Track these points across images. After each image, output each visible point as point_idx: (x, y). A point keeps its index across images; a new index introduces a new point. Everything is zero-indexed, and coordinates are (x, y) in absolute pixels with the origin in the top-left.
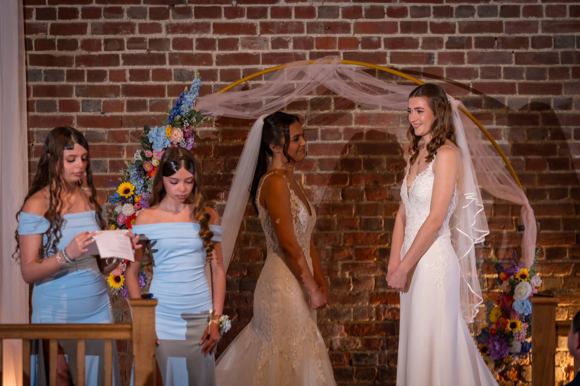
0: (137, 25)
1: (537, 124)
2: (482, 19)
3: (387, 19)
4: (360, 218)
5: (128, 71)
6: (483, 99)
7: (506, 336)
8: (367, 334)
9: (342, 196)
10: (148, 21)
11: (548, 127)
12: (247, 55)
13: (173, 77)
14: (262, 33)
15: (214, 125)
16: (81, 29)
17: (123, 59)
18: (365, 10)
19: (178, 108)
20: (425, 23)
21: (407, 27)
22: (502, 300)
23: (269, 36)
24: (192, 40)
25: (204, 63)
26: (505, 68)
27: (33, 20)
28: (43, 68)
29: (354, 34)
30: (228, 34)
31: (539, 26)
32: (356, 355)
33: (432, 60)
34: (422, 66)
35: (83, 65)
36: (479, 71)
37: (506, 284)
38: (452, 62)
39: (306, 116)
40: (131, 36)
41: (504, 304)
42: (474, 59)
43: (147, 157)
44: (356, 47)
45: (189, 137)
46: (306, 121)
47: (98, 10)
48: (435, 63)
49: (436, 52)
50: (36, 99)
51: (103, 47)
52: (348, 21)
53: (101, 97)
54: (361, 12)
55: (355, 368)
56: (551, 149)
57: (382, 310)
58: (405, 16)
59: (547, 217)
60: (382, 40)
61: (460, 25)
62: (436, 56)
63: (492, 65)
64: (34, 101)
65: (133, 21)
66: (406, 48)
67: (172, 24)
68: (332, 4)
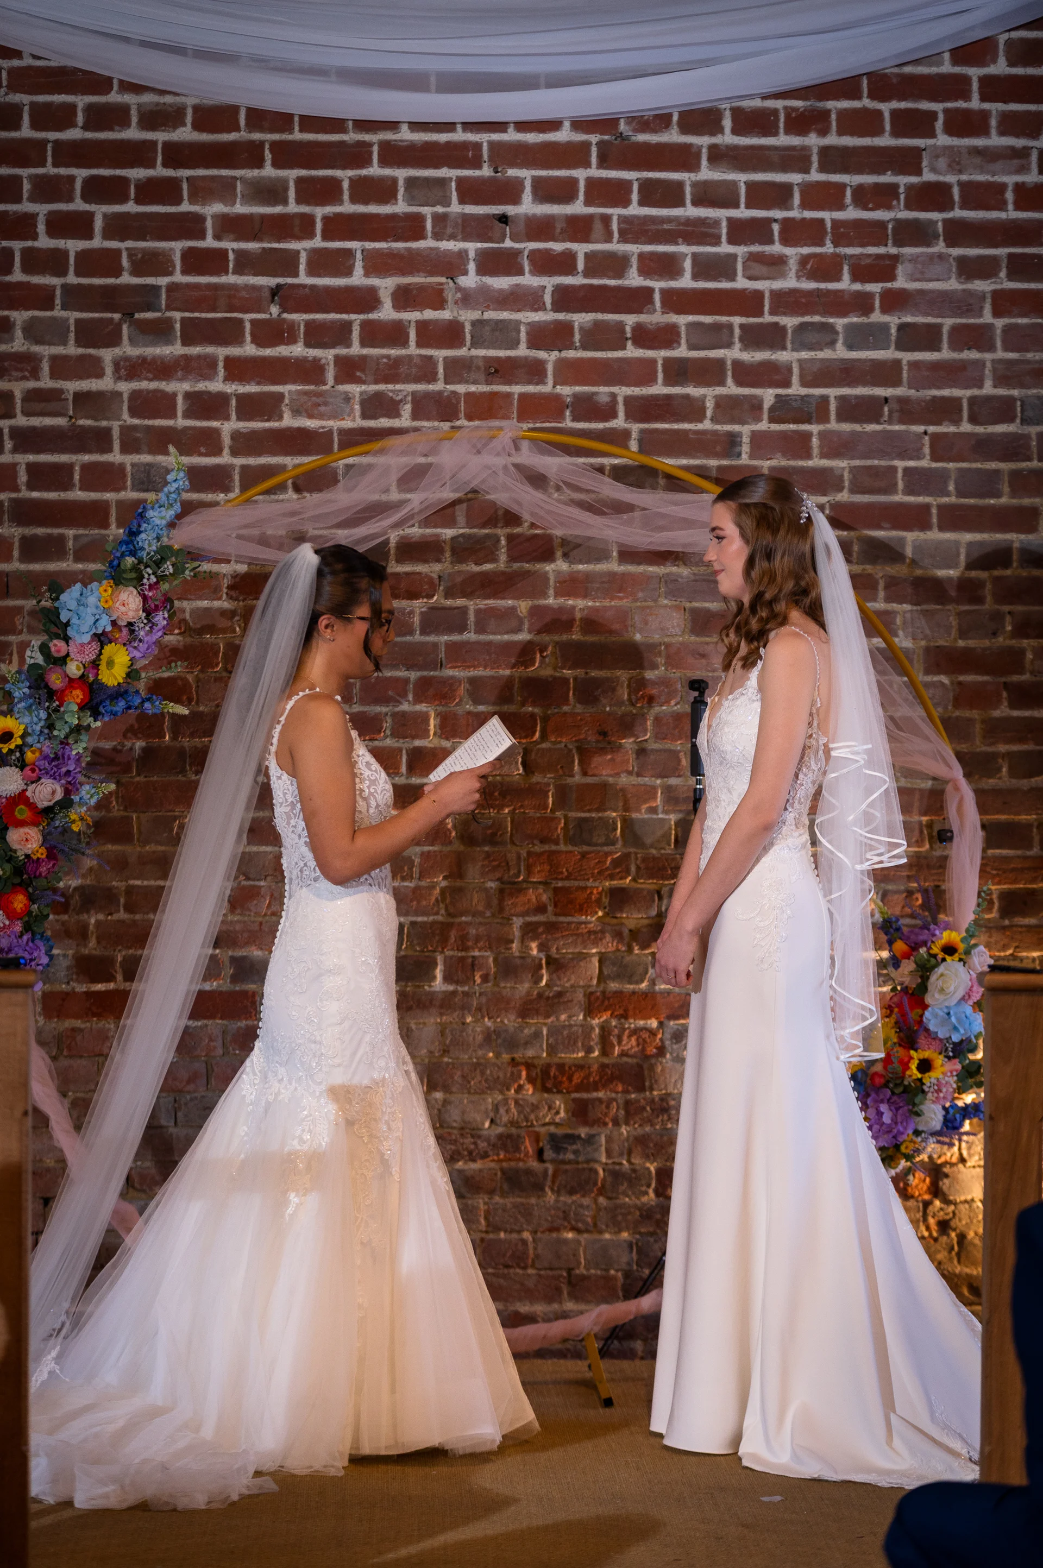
0: (46, 359)
1: (980, 600)
2: (854, 355)
3: (631, 352)
4: (566, 817)
5: (24, 467)
6: (856, 541)
7: (907, 1089)
8: (579, 1088)
9: (524, 764)
10: (72, 350)
11: (1006, 608)
12: (303, 432)
13: (129, 483)
14: (338, 380)
15: (224, 596)
17: (12, 438)
18: (581, 329)
19: (132, 542)
20: (721, 362)
21: (678, 372)
22: (900, 1005)
23: (355, 389)
24: (175, 395)
25: (203, 450)
26: (907, 470)
29: (554, 387)
30: (258, 383)
31: (987, 372)
32: (553, 1137)
33: (738, 449)
34: (713, 463)
36: (846, 476)
37: (908, 966)
38: (784, 455)
39: (440, 577)
40: (32, 384)
41: (903, 1015)
42: (835, 446)
43: (56, 655)
44: (560, 416)
45: (157, 608)
46: (442, 588)
48: (744, 456)
49: (745, 430)
52: (542, 355)
54: (572, 334)
55: (550, 1168)
56: (1013, 659)
57: (616, 1031)
58: (675, 345)
59: (1003, 817)
60: (620, 400)
61: (801, 369)
62: (746, 440)
63: (876, 462)
65: (36, 349)
66: (677, 421)
67: (127, 359)
68: (505, 315)
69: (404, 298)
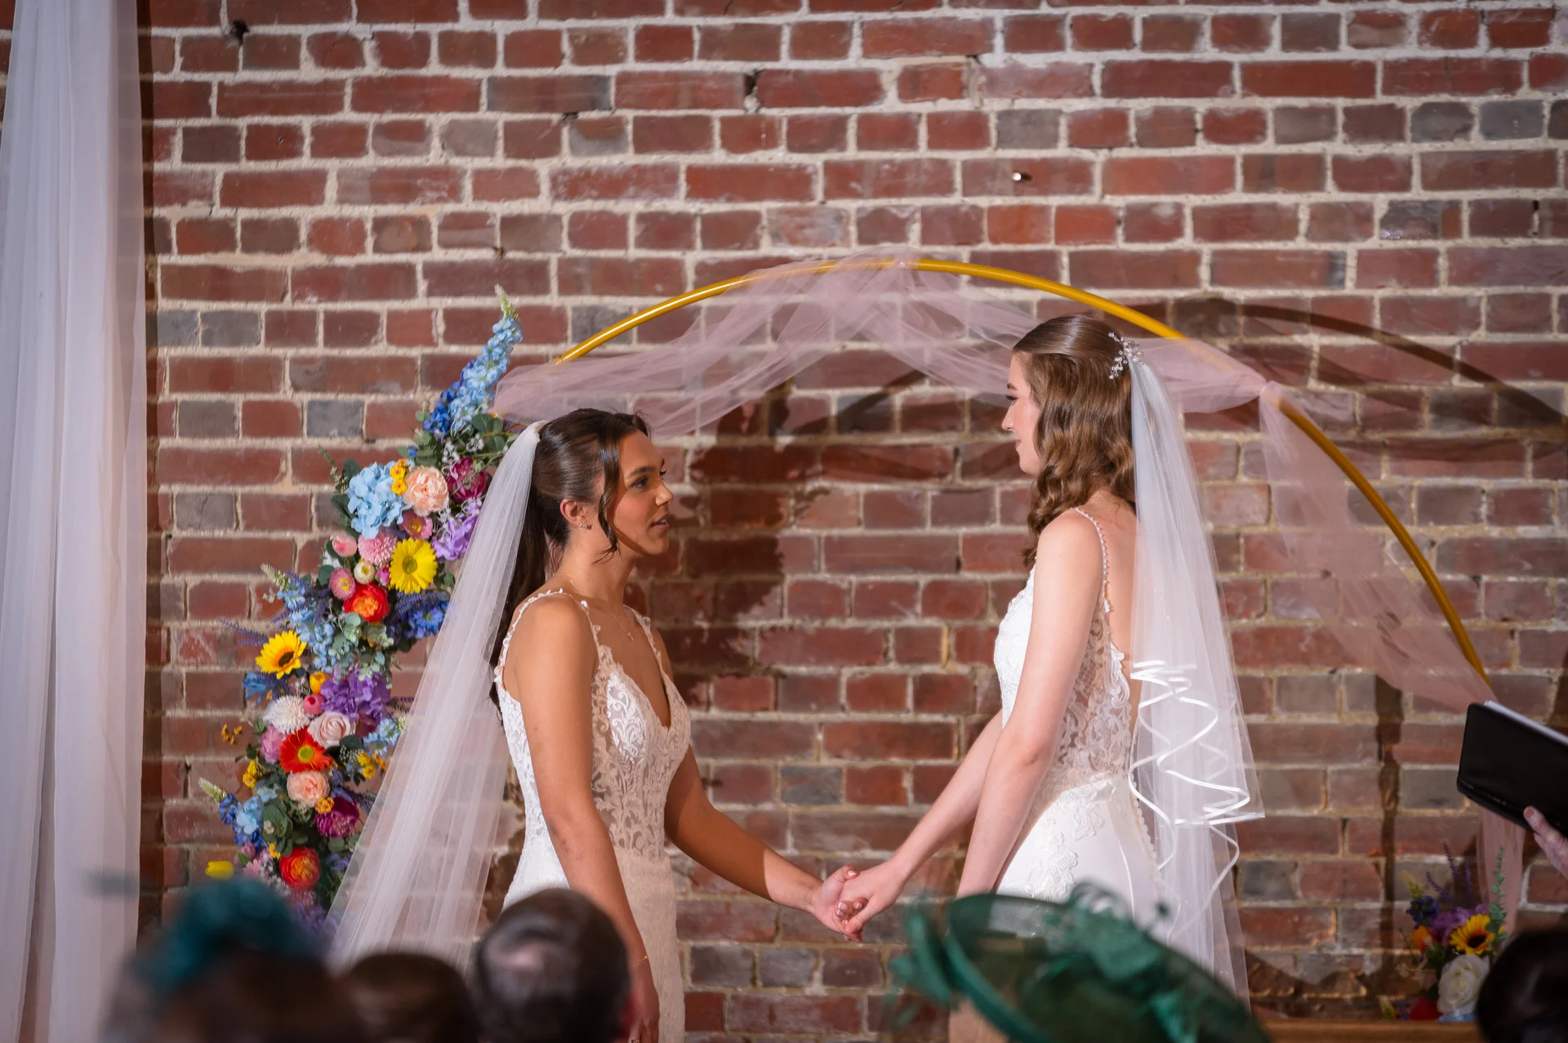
0: (469, 174)
2: (1495, 145)
3: (1203, 148)
5: (441, 314)
6: (1496, 396)
10: (500, 161)
13: (569, 332)
14: (829, 194)
15: (687, 479)
16: (307, 188)
17: (426, 275)
18: (1138, 120)
19: (446, 410)
20: (1317, 160)
21: (1263, 173)
23: (850, 206)
24: (625, 217)
25: (659, 288)
26: (1563, 299)
27: (173, 164)
28: (201, 306)
29: (1102, 196)
30: (729, 200)
33: (1339, 275)
34: (1309, 293)
35: (314, 295)
38: (1400, 281)
39: (956, 452)
40: (450, 207)
42: (1469, 269)
43: (341, 554)
44: (1109, 236)
45: (468, 495)
46: (959, 465)
47: (359, 131)
48: (1350, 284)
49: (1351, 250)
50: (180, 397)
51: (369, 242)
52: (1086, 154)
53: (363, 392)
54: (1125, 126)
58: (1259, 138)
60: (1188, 212)
61: (1424, 166)
63: (1521, 289)
64: (172, 405)
65: (456, 161)
66: (1260, 239)
67: (566, 172)
68: (1041, 104)
69: (913, 84)
